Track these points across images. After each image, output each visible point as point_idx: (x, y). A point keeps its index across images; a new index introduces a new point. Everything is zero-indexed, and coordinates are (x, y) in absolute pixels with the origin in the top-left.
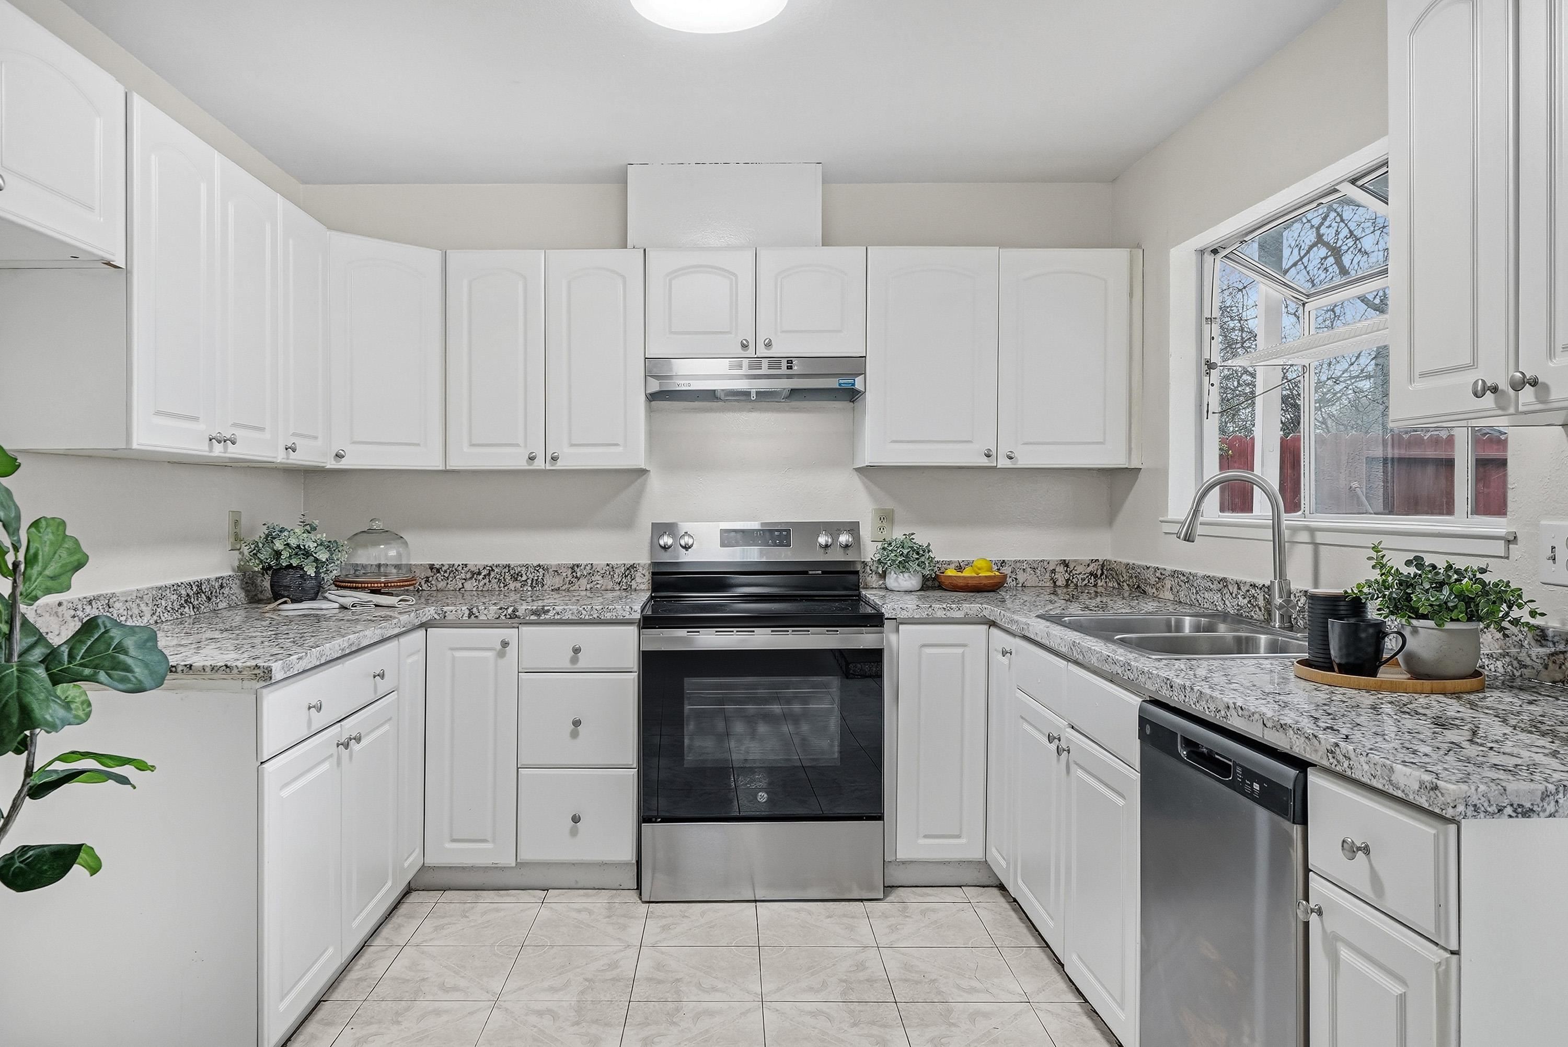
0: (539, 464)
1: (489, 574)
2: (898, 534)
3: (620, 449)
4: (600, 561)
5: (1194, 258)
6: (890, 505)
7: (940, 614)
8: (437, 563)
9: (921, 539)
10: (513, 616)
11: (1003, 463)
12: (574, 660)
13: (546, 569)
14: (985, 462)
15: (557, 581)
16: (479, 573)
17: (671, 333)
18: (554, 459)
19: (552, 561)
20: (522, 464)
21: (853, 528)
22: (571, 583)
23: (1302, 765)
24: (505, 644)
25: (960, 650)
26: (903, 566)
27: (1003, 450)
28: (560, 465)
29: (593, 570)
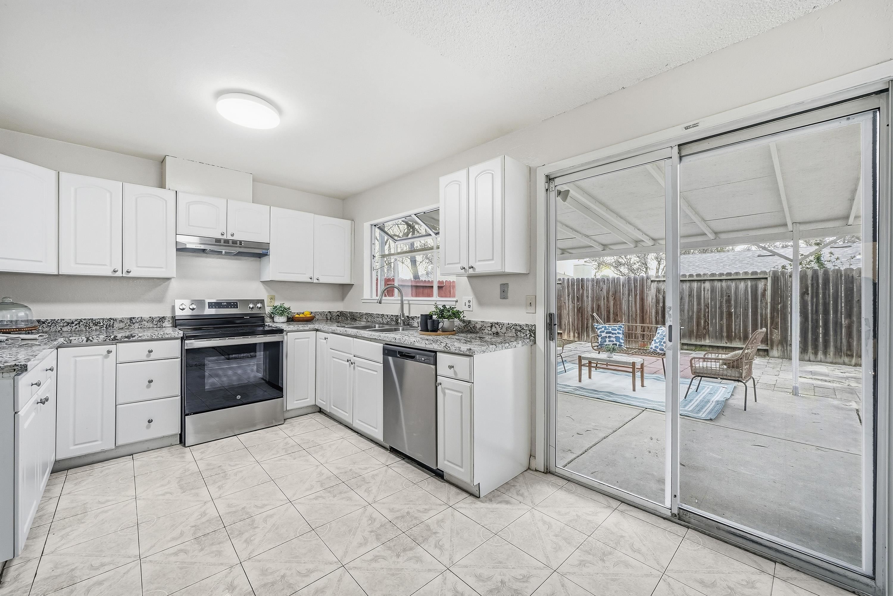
0: (119, 274)
1: (79, 323)
2: (277, 303)
3: (164, 270)
4: (146, 316)
5: (370, 226)
6: (273, 293)
7: (301, 328)
8: (43, 319)
9: (286, 305)
10: (115, 338)
11: (315, 281)
12: (148, 356)
13: (114, 320)
14: (310, 280)
15: (122, 325)
16: (73, 323)
17: (189, 225)
18: (128, 272)
19: (119, 316)
20: (109, 273)
21: (262, 301)
22: (129, 325)
23: (435, 352)
24: (109, 352)
25: (307, 339)
26: (281, 314)
27: (316, 277)
28: (130, 275)
29: (142, 320)
